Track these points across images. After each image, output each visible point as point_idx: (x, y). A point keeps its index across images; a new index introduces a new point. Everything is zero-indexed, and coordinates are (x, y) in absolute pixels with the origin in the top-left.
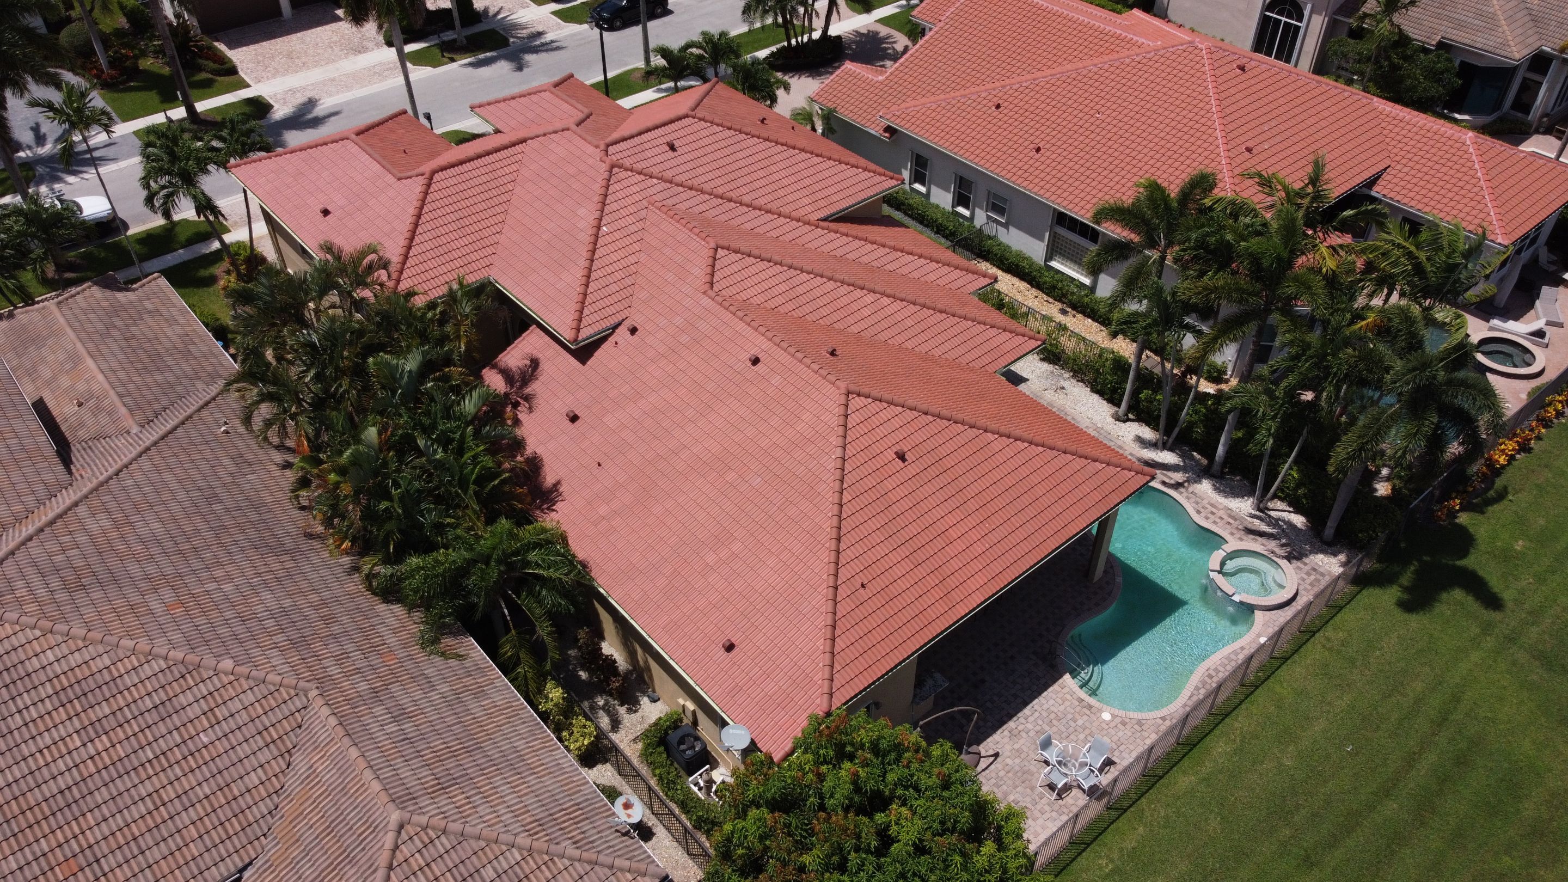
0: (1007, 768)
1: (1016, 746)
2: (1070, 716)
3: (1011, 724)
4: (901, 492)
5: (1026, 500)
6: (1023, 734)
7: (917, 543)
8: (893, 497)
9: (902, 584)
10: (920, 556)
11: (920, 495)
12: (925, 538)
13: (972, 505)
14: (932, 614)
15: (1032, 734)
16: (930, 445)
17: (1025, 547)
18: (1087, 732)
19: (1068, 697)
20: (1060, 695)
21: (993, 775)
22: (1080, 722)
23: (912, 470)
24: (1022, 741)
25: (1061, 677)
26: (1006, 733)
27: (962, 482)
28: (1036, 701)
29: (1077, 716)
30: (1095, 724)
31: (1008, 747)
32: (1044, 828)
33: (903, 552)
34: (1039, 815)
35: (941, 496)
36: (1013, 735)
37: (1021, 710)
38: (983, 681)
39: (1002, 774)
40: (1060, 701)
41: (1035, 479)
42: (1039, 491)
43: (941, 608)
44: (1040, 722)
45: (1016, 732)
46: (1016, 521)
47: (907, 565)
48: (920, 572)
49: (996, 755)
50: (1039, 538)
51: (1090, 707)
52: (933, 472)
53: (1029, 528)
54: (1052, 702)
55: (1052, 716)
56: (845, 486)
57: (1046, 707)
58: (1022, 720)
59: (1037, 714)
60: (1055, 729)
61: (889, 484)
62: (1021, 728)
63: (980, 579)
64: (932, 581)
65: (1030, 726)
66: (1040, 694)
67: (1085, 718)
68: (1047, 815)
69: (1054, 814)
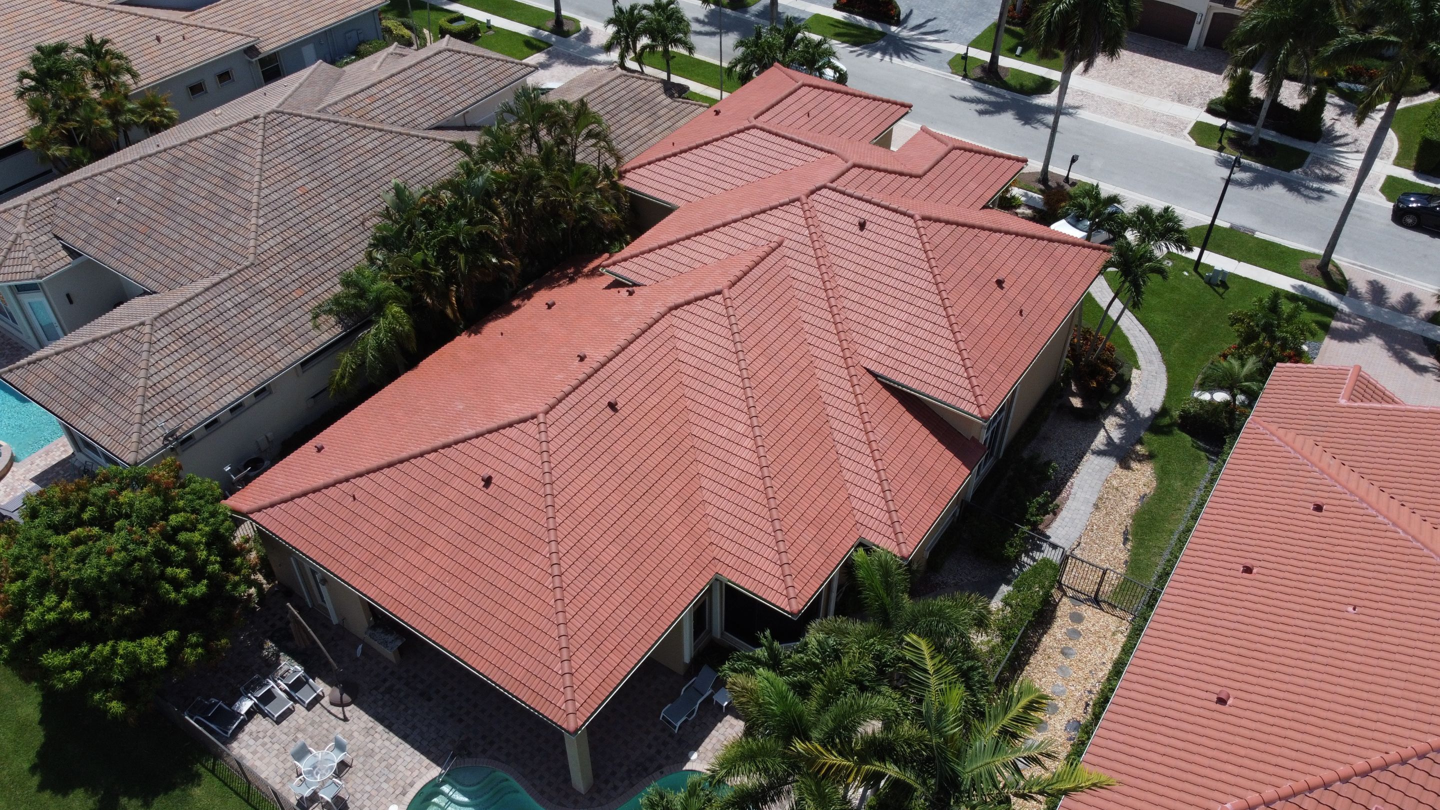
0: (332, 729)
1: (356, 734)
2: (392, 776)
3: (380, 728)
4: (452, 495)
5: (486, 604)
6: (370, 738)
7: (408, 525)
8: (446, 490)
9: (366, 528)
10: (398, 533)
11: (456, 511)
12: (415, 530)
13: (462, 558)
14: (346, 558)
15: (371, 745)
16: (511, 501)
17: (436, 619)
18: (374, 793)
19: (416, 773)
20: (417, 766)
21: (324, 719)
22: (385, 786)
23: (480, 496)
24: (362, 738)
25: (438, 765)
26: (371, 724)
27: (483, 542)
28: (408, 746)
29: (392, 784)
30: (384, 800)
31: (355, 727)
32: (268, 764)
33: (397, 518)
34: (281, 759)
35: (462, 528)
36: (368, 731)
37: (397, 735)
38: (429, 699)
39: (326, 725)
40: (409, 766)
41: (514, 606)
42: (502, 614)
43: (353, 564)
44: (383, 751)
45: (372, 732)
46: (460, 602)
47: (385, 524)
48: (380, 537)
49: (345, 719)
50: (451, 629)
51: (404, 794)
52: (483, 513)
53: (459, 618)
54: (408, 759)
55: (392, 761)
56: (442, 451)
57: (402, 754)
58: (386, 736)
59: (393, 748)
60: (376, 764)
61: (456, 483)
62: (377, 735)
63: (390, 589)
64: (376, 549)
65: (379, 743)
66: (417, 748)
67: (391, 790)
68: (280, 765)
69: (282, 771)
